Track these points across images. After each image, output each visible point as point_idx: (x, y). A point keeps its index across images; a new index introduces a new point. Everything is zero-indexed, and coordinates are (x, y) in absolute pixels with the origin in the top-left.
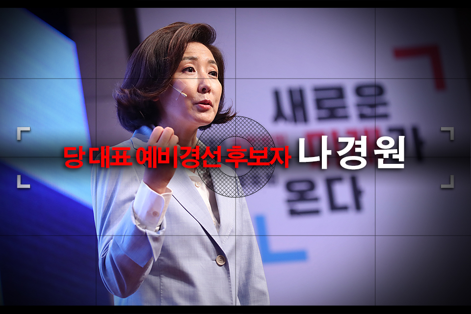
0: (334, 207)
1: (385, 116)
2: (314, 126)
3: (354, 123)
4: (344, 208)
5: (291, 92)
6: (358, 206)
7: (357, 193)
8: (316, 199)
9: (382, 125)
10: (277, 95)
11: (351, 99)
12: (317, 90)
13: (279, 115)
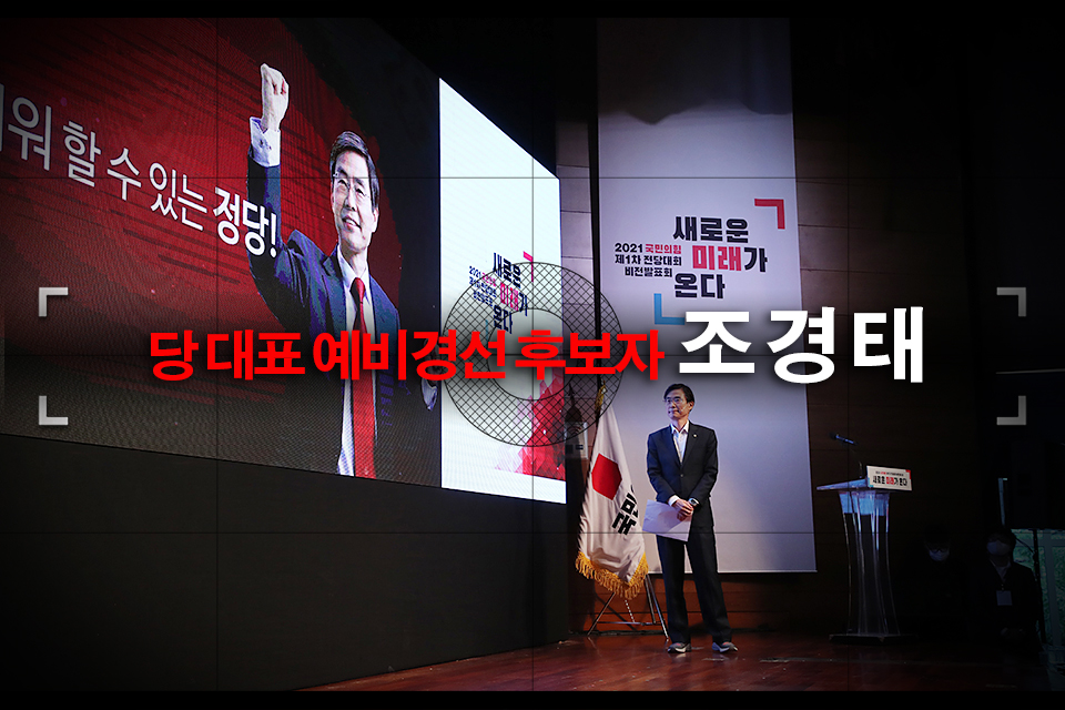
0: (705, 294)
1: (746, 241)
2: (699, 242)
3: (724, 243)
4: (712, 295)
5: (687, 219)
6: (720, 296)
7: (721, 286)
8: (695, 288)
9: (742, 246)
10: (679, 219)
11: (724, 228)
12: (703, 220)
13: (678, 234)
